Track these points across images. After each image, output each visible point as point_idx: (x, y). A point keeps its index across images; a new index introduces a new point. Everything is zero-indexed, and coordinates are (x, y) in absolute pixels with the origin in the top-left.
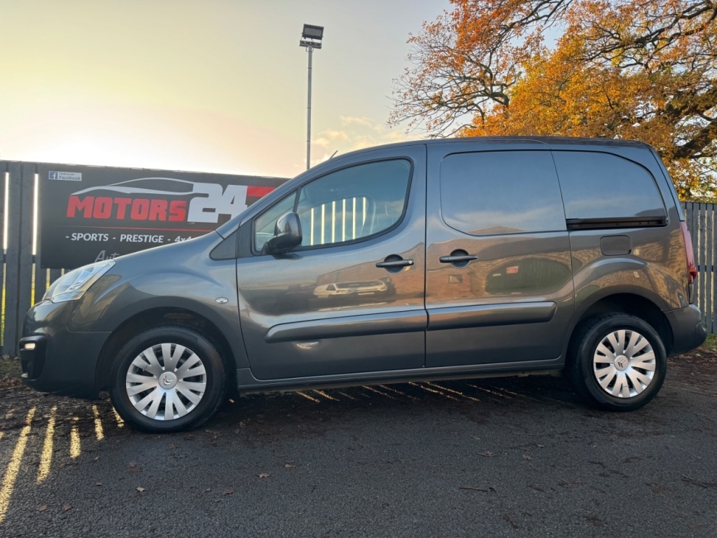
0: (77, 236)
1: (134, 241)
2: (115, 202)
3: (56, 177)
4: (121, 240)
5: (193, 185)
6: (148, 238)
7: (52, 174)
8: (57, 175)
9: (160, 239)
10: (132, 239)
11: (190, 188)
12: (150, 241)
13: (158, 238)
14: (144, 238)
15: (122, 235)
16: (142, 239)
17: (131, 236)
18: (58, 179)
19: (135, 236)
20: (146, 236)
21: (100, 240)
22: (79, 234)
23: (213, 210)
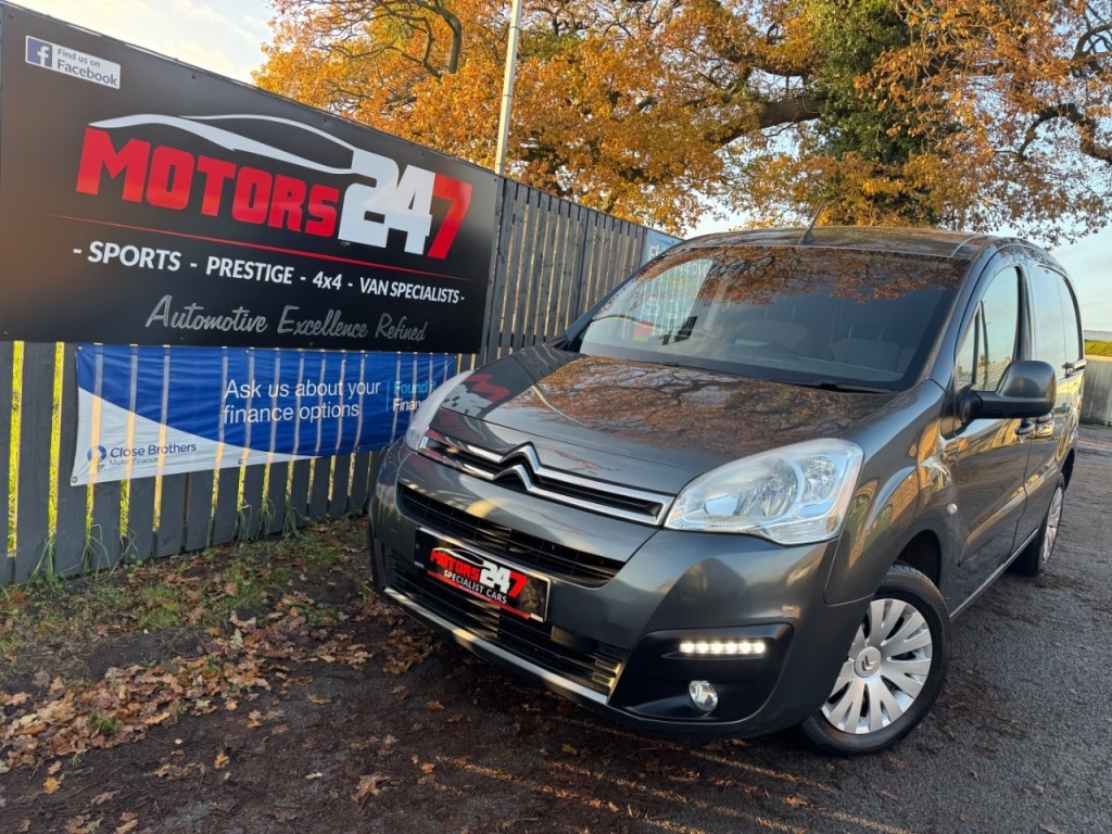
0: (102, 250)
1: (235, 275)
2: (198, 169)
3: (49, 61)
4: (208, 272)
5: (352, 152)
6: (264, 270)
7: (36, 47)
8: (50, 52)
9: (287, 275)
10: (232, 270)
11: (345, 159)
12: (267, 279)
13: (283, 272)
14: (255, 269)
15: (211, 259)
16: (251, 272)
17: (230, 262)
18: (54, 67)
19: (238, 262)
20: (261, 266)
21: (161, 267)
22: (109, 246)
23: (379, 218)
